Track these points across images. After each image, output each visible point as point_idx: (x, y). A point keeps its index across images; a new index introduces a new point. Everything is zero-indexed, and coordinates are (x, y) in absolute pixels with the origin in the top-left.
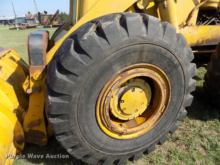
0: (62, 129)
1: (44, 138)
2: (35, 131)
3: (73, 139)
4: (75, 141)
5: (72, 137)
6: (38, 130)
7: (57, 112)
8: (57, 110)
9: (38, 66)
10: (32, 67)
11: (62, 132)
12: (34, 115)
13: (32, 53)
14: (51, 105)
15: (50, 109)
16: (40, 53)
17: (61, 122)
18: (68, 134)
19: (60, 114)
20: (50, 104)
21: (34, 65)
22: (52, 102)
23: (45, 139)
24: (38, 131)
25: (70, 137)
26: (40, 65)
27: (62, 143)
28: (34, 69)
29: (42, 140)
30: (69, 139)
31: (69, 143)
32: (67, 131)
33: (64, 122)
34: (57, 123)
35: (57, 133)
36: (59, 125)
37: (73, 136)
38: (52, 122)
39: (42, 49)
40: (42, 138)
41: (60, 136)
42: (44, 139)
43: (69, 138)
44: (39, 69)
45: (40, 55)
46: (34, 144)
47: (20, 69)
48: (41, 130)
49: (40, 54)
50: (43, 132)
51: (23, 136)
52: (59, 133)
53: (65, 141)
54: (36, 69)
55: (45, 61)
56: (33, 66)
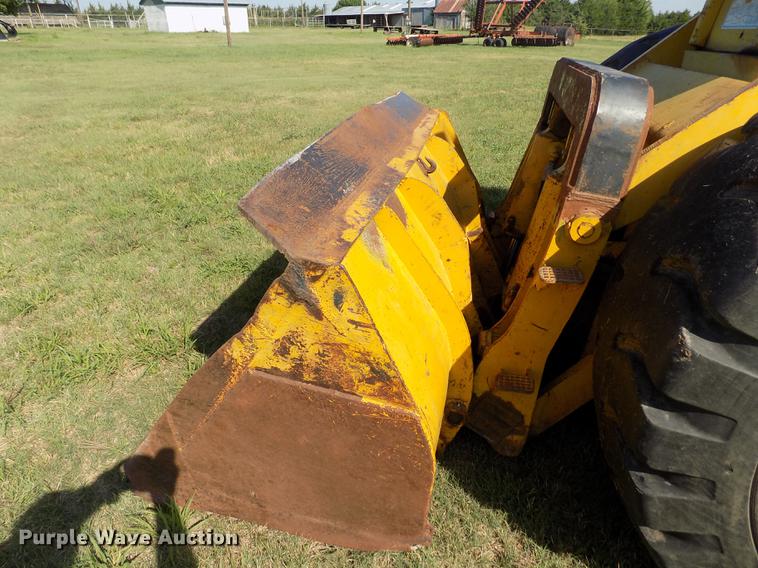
0: (678, 459)
1: (518, 433)
2: (499, 400)
3: (704, 510)
4: (706, 520)
5: (701, 502)
6: (509, 403)
7: (696, 396)
8: (699, 390)
9: (595, 196)
10: (576, 192)
11: (672, 469)
12: (517, 354)
13: (596, 147)
14: (686, 364)
15: (673, 378)
16: (622, 150)
17: (689, 437)
18: (692, 485)
19: (705, 406)
20: (683, 359)
21: (584, 190)
22: (694, 356)
23: (518, 439)
24: (509, 406)
25: (696, 498)
26: (603, 194)
27: (650, 503)
28: (580, 203)
29: (509, 437)
30: (683, 504)
31: (677, 517)
32: (696, 474)
33: (702, 441)
34: (672, 433)
35: (652, 466)
36: (676, 441)
37: (708, 500)
38: (654, 422)
39: (634, 138)
40: (513, 432)
41: (649, 475)
42: (516, 437)
43: (687, 501)
44: (596, 206)
45: (619, 159)
46: (484, 439)
47: (467, 181)
48: (518, 406)
49: (619, 153)
50: (523, 413)
51: (467, 405)
52: (659, 468)
53: (666, 501)
54: (587, 202)
55: (626, 182)
56: (581, 193)
